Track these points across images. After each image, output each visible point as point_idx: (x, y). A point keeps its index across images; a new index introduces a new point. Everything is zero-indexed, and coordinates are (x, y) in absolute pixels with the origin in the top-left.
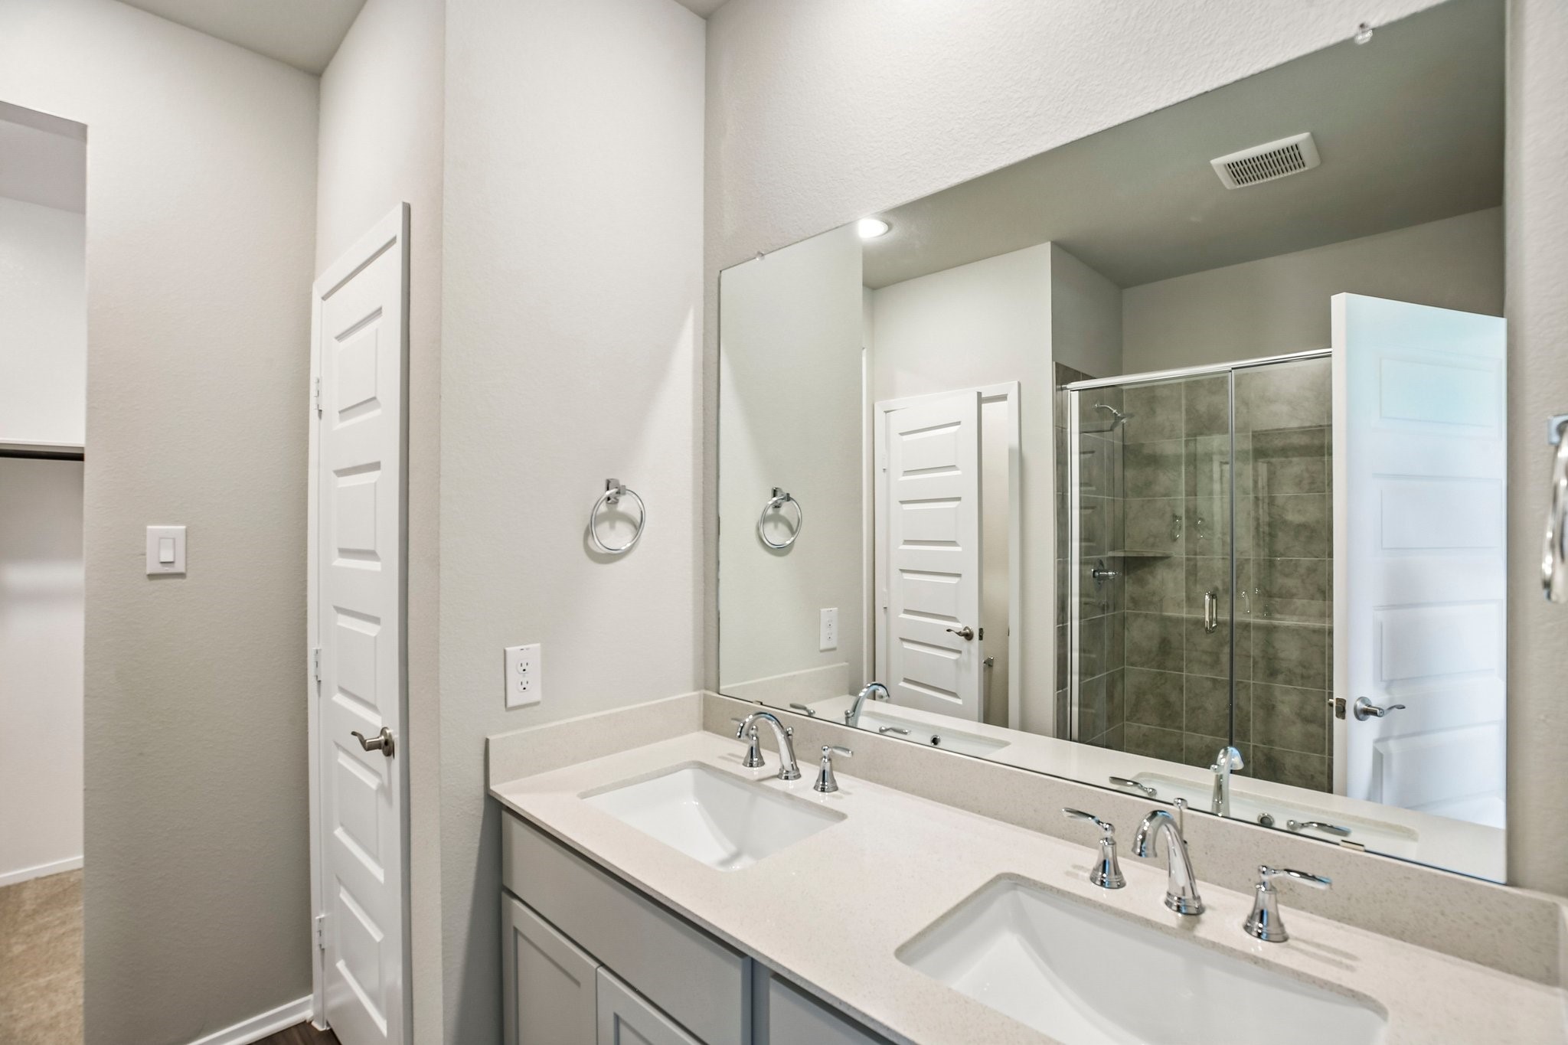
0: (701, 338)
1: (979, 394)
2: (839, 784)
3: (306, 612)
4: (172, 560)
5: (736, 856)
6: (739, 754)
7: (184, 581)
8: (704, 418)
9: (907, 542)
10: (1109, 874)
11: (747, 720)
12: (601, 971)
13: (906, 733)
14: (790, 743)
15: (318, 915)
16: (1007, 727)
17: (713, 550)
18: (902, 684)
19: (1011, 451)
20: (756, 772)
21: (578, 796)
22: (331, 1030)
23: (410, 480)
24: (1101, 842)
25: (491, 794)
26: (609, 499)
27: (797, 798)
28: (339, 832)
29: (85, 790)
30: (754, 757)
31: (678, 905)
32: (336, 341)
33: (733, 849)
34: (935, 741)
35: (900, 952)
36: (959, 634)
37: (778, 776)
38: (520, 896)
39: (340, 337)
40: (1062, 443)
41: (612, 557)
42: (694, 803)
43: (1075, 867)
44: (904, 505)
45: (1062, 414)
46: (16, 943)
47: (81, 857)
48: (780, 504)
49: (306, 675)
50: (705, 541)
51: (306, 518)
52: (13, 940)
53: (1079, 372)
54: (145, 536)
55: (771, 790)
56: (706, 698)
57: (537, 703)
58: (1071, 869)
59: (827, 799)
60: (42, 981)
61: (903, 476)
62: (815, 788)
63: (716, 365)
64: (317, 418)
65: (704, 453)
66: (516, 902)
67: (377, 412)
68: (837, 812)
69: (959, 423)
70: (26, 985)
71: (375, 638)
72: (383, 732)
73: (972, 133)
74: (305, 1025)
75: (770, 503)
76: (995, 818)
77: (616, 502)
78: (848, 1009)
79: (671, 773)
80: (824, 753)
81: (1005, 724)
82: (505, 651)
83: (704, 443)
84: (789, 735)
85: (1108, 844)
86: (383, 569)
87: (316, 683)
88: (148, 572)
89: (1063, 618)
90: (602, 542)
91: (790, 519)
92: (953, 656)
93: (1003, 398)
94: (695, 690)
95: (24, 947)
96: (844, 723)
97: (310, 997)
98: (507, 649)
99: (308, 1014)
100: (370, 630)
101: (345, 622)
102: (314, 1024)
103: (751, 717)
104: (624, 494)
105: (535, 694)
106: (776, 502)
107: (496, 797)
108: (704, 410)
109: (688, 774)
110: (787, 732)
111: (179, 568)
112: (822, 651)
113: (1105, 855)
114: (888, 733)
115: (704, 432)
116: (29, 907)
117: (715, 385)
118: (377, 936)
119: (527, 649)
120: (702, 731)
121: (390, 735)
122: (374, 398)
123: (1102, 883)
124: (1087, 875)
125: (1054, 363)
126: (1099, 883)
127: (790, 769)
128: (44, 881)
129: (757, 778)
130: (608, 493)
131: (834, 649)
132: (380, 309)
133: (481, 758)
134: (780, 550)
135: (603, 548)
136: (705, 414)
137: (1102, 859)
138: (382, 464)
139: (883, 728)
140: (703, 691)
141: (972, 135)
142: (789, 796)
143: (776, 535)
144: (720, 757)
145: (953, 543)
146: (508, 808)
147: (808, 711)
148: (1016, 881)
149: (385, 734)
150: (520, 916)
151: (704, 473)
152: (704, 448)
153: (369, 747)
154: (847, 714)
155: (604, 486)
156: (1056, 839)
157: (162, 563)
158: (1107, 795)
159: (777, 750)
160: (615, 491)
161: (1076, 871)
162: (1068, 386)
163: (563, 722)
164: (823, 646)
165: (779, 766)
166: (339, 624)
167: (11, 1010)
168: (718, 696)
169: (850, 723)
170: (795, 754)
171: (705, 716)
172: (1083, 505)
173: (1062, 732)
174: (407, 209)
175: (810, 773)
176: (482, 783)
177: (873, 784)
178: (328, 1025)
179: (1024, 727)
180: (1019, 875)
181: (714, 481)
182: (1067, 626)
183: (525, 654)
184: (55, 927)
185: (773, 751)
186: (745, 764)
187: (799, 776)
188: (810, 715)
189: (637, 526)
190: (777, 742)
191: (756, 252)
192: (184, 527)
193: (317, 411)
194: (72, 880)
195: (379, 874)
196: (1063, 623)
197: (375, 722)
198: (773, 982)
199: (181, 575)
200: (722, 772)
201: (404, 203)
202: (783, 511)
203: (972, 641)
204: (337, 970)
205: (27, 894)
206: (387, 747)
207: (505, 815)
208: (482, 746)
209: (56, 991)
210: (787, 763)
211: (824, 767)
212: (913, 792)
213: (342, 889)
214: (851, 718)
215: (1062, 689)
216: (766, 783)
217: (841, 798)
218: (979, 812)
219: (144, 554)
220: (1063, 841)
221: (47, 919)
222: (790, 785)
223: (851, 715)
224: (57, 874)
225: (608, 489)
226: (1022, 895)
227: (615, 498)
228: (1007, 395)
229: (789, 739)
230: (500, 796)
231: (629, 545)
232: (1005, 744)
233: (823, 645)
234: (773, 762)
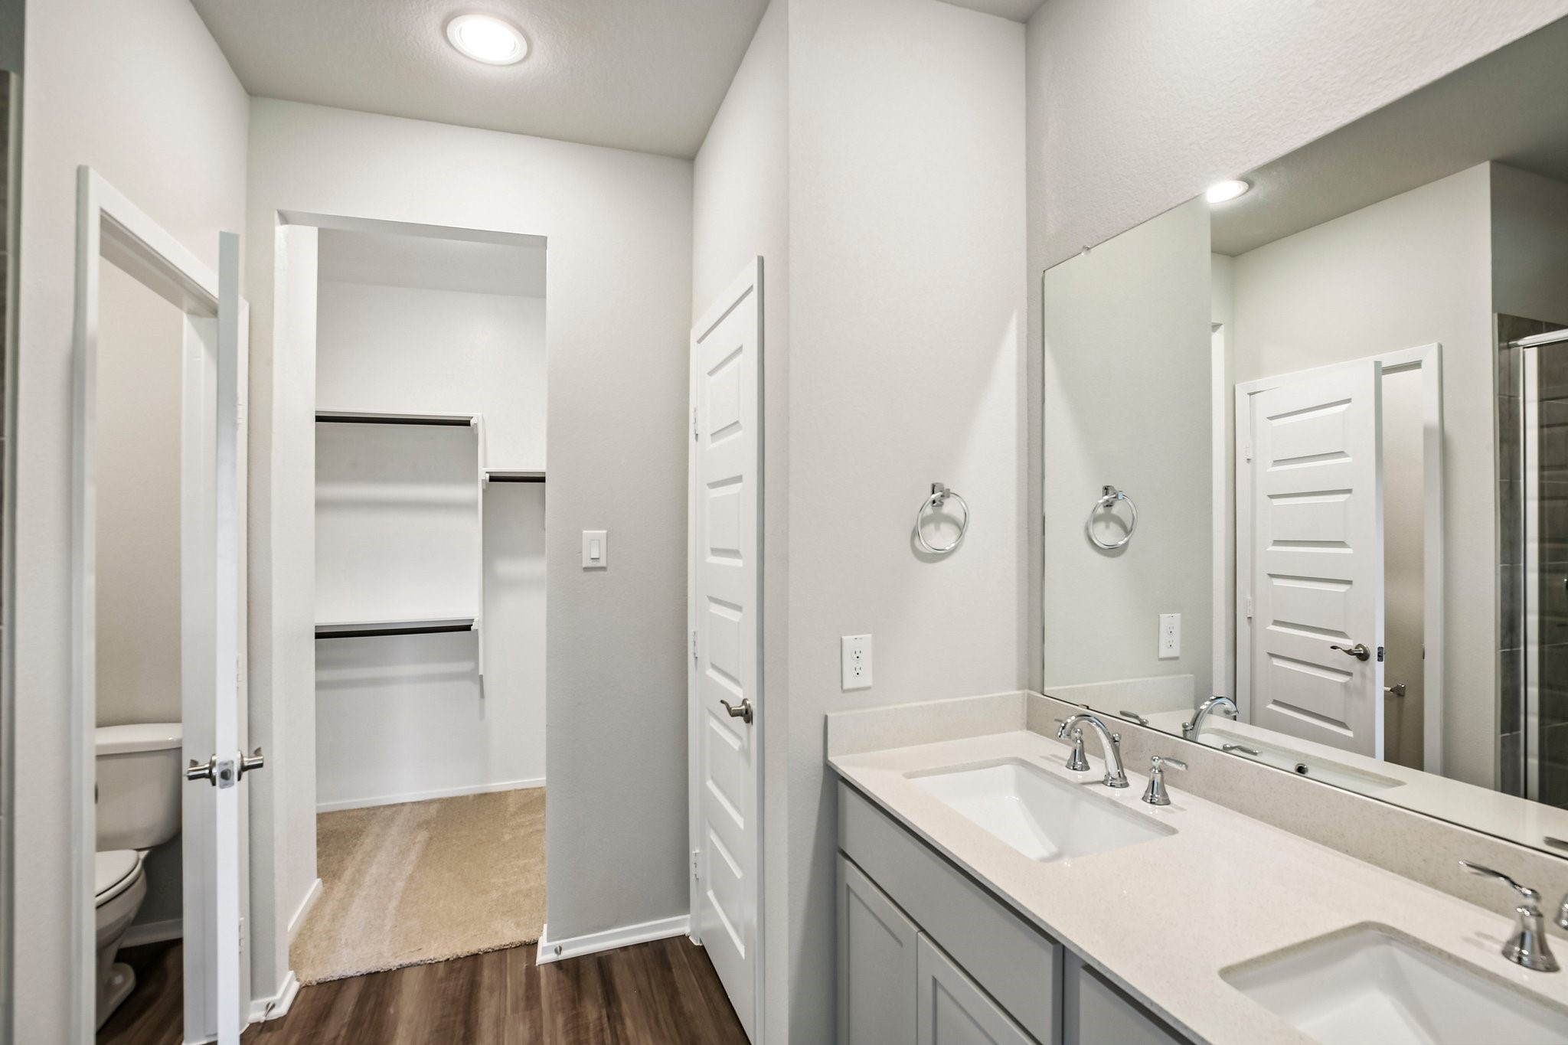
0: (1025, 340)
1: (1377, 364)
2: (1171, 799)
3: (687, 599)
4: (597, 557)
5: (1057, 856)
6: (1061, 755)
7: (606, 573)
8: (1028, 419)
9: (1277, 543)
10: (1532, 951)
11: (1069, 721)
12: (921, 935)
13: (1255, 754)
14: (1116, 751)
15: (695, 850)
16: (1423, 770)
17: (1037, 549)
18: (1271, 707)
19: (1427, 431)
20: (1080, 776)
21: (904, 775)
22: (703, 946)
23: (766, 491)
24: (1519, 910)
25: (829, 764)
26: (934, 502)
27: (1123, 805)
28: (710, 784)
29: (547, 726)
30: (1078, 760)
31: (991, 883)
32: (708, 376)
33: (1054, 849)
34: (1301, 770)
35: (1226, 973)
36: (1349, 652)
37: (1104, 782)
38: (851, 856)
39: (711, 373)
40: (1510, 416)
41: (939, 556)
42: (1014, 797)
43: (1479, 934)
44: (1273, 500)
45: (1510, 379)
46: (506, 833)
47: (545, 778)
48: (1112, 503)
49: (686, 652)
50: (1030, 542)
51: (686, 523)
52: (504, 830)
53: (1541, 322)
54: (582, 538)
55: (1094, 795)
56: (1030, 698)
57: (868, 688)
58: (1472, 936)
59: (1157, 811)
60: (521, 863)
61: (1273, 466)
62: (1144, 799)
63: (1040, 366)
64: (695, 440)
65: (1029, 454)
66: (848, 863)
67: (739, 434)
68: (1166, 825)
69: (1349, 401)
70: (512, 863)
71: (738, 623)
72: (744, 702)
73: (1336, 77)
74: (684, 939)
75: (1101, 501)
76: (1369, 862)
77: (941, 504)
78: (1160, 1011)
79: (992, 766)
80: (1154, 763)
81: (1419, 765)
82: (841, 639)
83: (1028, 444)
84: (1116, 741)
85: (1531, 914)
86: (744, 565)
87: (694, 659)
88: (584, 566)
89: (1511, 640)
90: (929, 542)
91: (1123, 518)
92: (1342, 679)
93: (1417, 365)
94: (1019, 689)
95: (511, 836)
96: (1182, 736)
97: (688, 916)
98: (843, 637)
99: (686, 930)
100: (733, 616)
101: (716, 609)
102: (690, 938)
103: (1073, 718)
104: (948, 497)
105: (866, 680)
106: (1107, 501)
107: (834, 768)
108: (1029, 411)
109: (1009, 769)
110: (1114, 738)
111: (602, 563)
112: (1161, 659)
113: (1526, 927)
114: (1234, 751)
115: (1029, 433)
116: (512, 809)
117: (1040, 385)
118: (738, 874)
119: (861, 639)
120: (1025, 730)
121: (749, 706)
122: (737, 422)
123: (1520, 961)
124: (1498, 948)
125: (1496, 315)
126: (1515, 960)
127: (1116, 776)
128: (520, 792)
129: (1081, 781)
130: (933, 496)
131: (1176, 658)
132: (741, 347)
133: (821, 732)
134: (1113, 551)
135: (929, 548)
136: (1029, 415)
137: (1520, 929)
138: (744, 477)
139: (1228, 746)
140: (1027, 691)
141: (1337, 79)
142: (1114, 803)
143: (1107, 535)
144: (1042, 757)
145: (1341, 544)
146: (843, 778)
147: (1140, 720)
148: (1391, 935)
149: (746, 705)
150: (852, 876)
151: (1028, 474)
152: (1029, 449)
153: (734, 714)
154: (1184, 726)
155: (930, 490)
156: (1457, 899)
157: (593, 559)
158: (1534, 856)
159: (1102, 756)
160: (940, 494)
161: (1481, 940)
162: (1520, 342)
163: (891, 707)
164: (1162, 655)
165: (1105, 773)
166: (711, 611)
167: (505, 879)
168: (1043, 696)
169: (1189, 735)
170: (1123, 762)
171: (1029, 715)
172: (1546, 494)
173: (1511, 783)
174: (761, 261)
175: (1138, 784)
176: (821, 754)
177: (1213, 804)
178: (701, 942)
179: (1448, 771)
180: (1394, 929)
181: (1039, 481)
182: (1519, 651)
183: (860, 643)
184: (527, 826)
185: (1099, 757)
186: (1068, 767)
187: (1126, 785)
188: (1142, 724)
189: (961, 528)
190: (1102, 749)
191: (1081, 247)
192: (605, 532)
193: (694, 436)
194: (535, 794)
195: (740, 821)
196: (1511, 647)
197: (737, 695)
198: (1084, 973)
199: (603, 569)
200: (1044, 771)
201: (759, 257)
202: (1115, 510)
203: (1366, 662)
204: (707, 897)
205: (510, 800)
206: (747, 715)
207: (841, 785)
208: (822, 721)
209: (529, 871)
210: (1114, 771)
211: (1154, 778)
212: (1261, 818)
213: (712, 831)
214: (1190, 731)
215: (1511, 731)
216: (1088, 787)
217: (1173, 812)
218: (1347, 852)
219: (581, 552)
220: (1466, 903)
221: (522, 820)
222: (1117, 793)
223: (1189, 728)
224: (527, 789)
225: (933, 493)
226: (1399, 953)
227: (940, 501)
228: (1421, 361)
229: (1115, 746)
230: (837, 767)
231: (953, 545)
232: (1399, 783)
233: (1164, 652)
234: (1098, 768)
